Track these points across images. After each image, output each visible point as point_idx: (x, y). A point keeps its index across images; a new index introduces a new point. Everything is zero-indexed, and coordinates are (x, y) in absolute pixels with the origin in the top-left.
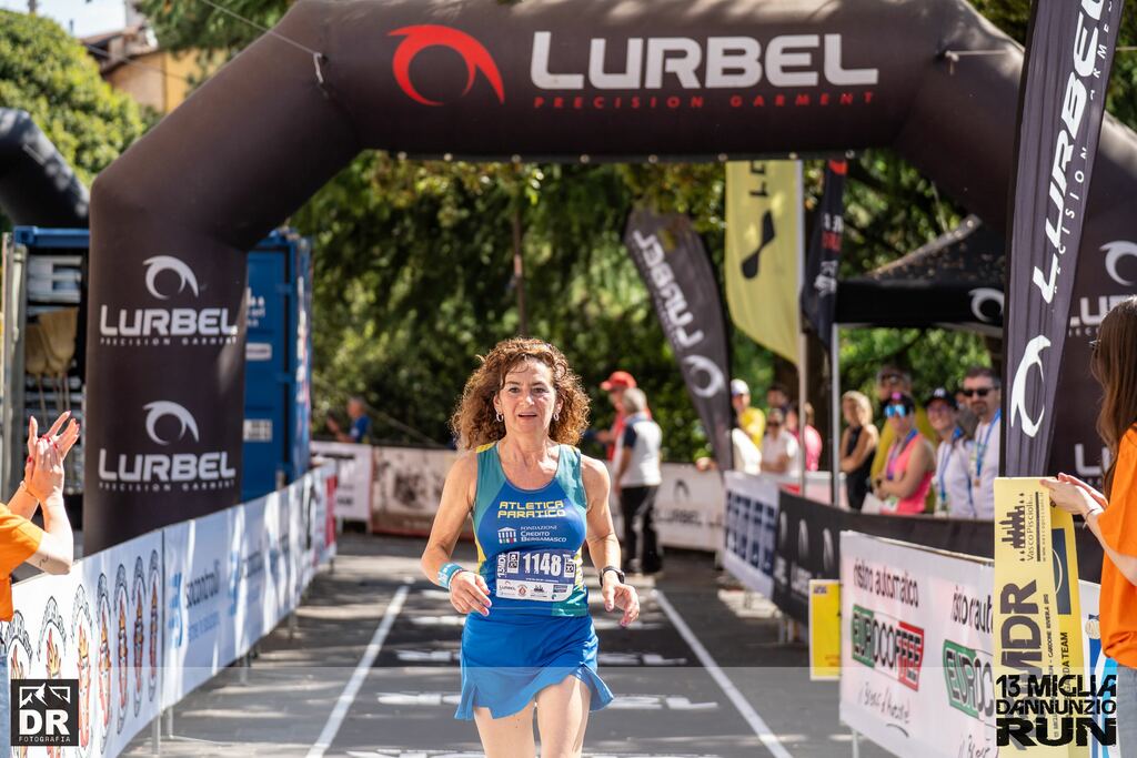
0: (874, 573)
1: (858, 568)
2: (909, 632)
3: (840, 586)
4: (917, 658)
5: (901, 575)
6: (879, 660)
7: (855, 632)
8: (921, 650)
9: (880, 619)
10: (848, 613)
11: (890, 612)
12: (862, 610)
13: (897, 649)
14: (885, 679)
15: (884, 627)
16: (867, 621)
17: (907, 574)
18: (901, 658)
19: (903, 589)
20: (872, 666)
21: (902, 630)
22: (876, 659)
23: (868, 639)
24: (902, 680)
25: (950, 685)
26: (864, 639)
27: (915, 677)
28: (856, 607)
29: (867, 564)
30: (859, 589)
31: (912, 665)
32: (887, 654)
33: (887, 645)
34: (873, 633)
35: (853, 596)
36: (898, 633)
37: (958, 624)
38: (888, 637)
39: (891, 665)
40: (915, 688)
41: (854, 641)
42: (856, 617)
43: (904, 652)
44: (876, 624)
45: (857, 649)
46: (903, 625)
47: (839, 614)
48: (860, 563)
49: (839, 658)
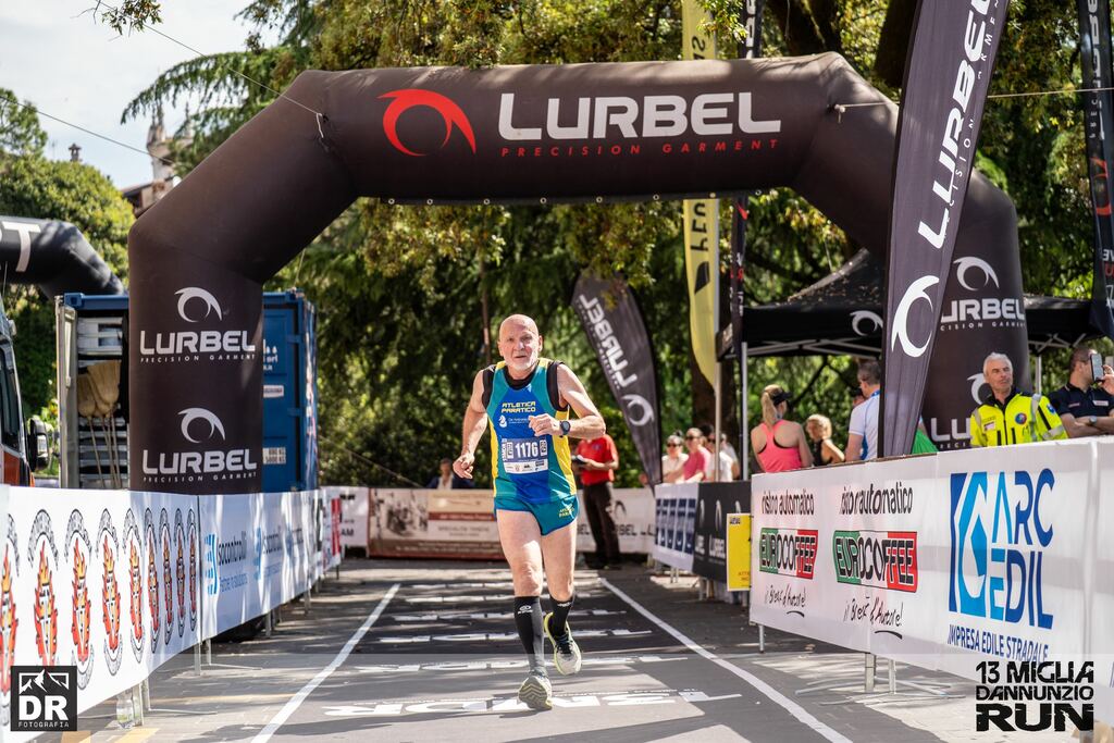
0: (779, 498)
1: (765, 499)
2: (805, 536)
3: (751, 517)
4: (812, 555)
5: (799, 492)
6: (782, 566)
7: (763, 549)
8: (815, 547)
9: (782, 533)
10: (757, 538)
11: (789, 525)
12: (768, 530)
13: (796, 552)
14: (788, 580)
15: (786, 538)
16: (773, 538)
17: (804, 491)
18: (799, 558)
19: (802, 504)
20: (777, 572)
21: (800, 536)
22: (779, 565)
23: (773, 552)
24: (800, 575)
25: (837, 564)
26: (769, 553)
27: (810, 569)
28: (764, 529)
29: (773, 494)
30: (765, 515)
31: (808, 561)
32: (788, 559)
33: (788, 552)
34: (777, 546)
35: (761, 520)
36: (797, 538)
37: (846, 515)
38: (789, 546)
39: (791, 567)
40: (810, 577)
41: (761, 556)
42: (763, 537)
43: (801, 553)
44: (779, 538)
45: (764, 563)
46: (801, 532)
47: (750, 540)
48: (767, 494)
49: (750, 573)
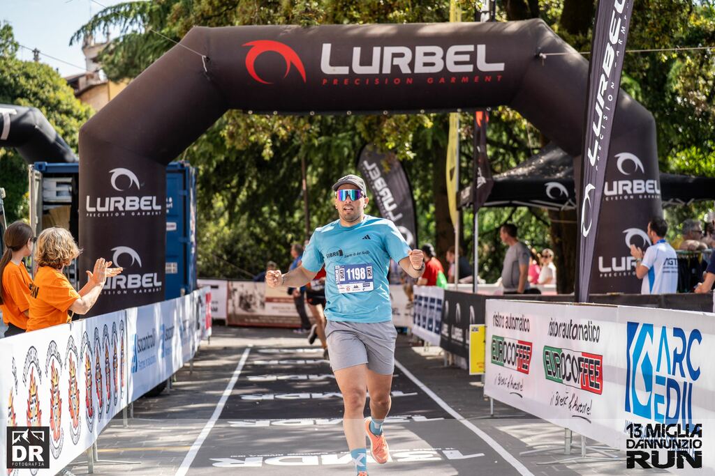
0: (505, 318)
1: (495, 317)
2: (523, 345)
3: (485, 327)
4: (528, 358)
5: (520, 317)
6: (507, 362)
7: (494, 349)
8: (530, 354)
9: (507, 341)
10: (489, 341)
12: (497, 337)
13: (517, 355)
14: (510, 372)
15: (510, 344)
16: (500, 343)
17: (523, 316)
18: (519, 359)
19: (521, 324)
20: (503, 365)
21: (520, 345)
22: (505, 361)
23: (501, 352)
24: (519, 370)
25: (546, 368)
26: (498, 352)
27: (527, 367)
28: (494, 336)
29: (501, 314)
30: (495, 327)
31: (525, 361)
32: (511, 358)
33: (511, 354)
34: (503, 348)
35: (492, 330)
36: (518, 346)
38: (512, 349)
39: (513, 363)
40: (527, 373)
41: (493, 353)
42: (494, 341)
43: (520, 356)
44: (505, 343)
45: (494, 358)
46: (520, 342)
47: (485, 342)
48: (497, 314)
49: (484, 363)
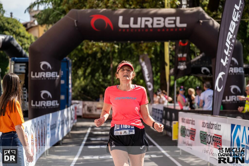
2: (193, 130)
8: (195, 133)
9: (187, 128)
11: (189, 127)
13: (190, 133)
14: (188, 139)
18: (191, 135)
19: (192, 122)
20: (185, 137)
22: (185, 135)
24: (191, 139)
25: (201, 139)
26: (183, 132)
27: (194, 138)
28: (182, 126)
33: (188, 133)
34: (185, 130)
35: (181, 124)
36: (190, 130)
37: (203, 128)
38: (188, 131)
39: (189, 136)
40: (194, 140)
41: (181, 132)
42: (182, 128)
45: (182, 134)
46: (191, 128)
47: (178, 128)
49: (178, 136)
